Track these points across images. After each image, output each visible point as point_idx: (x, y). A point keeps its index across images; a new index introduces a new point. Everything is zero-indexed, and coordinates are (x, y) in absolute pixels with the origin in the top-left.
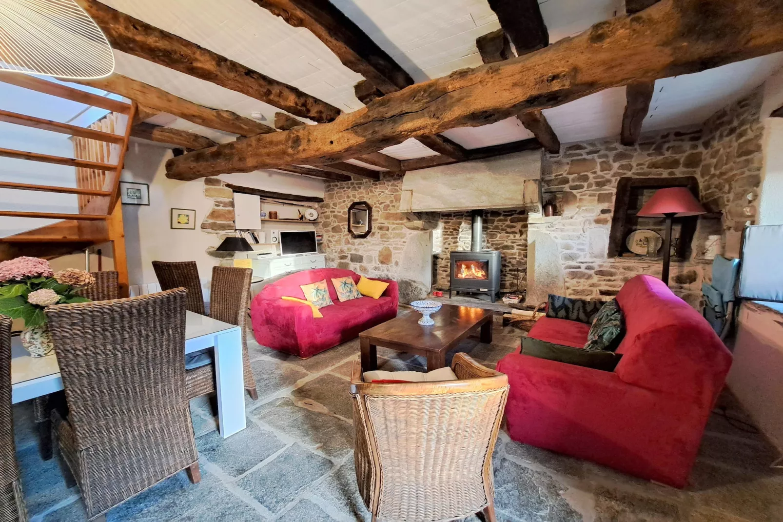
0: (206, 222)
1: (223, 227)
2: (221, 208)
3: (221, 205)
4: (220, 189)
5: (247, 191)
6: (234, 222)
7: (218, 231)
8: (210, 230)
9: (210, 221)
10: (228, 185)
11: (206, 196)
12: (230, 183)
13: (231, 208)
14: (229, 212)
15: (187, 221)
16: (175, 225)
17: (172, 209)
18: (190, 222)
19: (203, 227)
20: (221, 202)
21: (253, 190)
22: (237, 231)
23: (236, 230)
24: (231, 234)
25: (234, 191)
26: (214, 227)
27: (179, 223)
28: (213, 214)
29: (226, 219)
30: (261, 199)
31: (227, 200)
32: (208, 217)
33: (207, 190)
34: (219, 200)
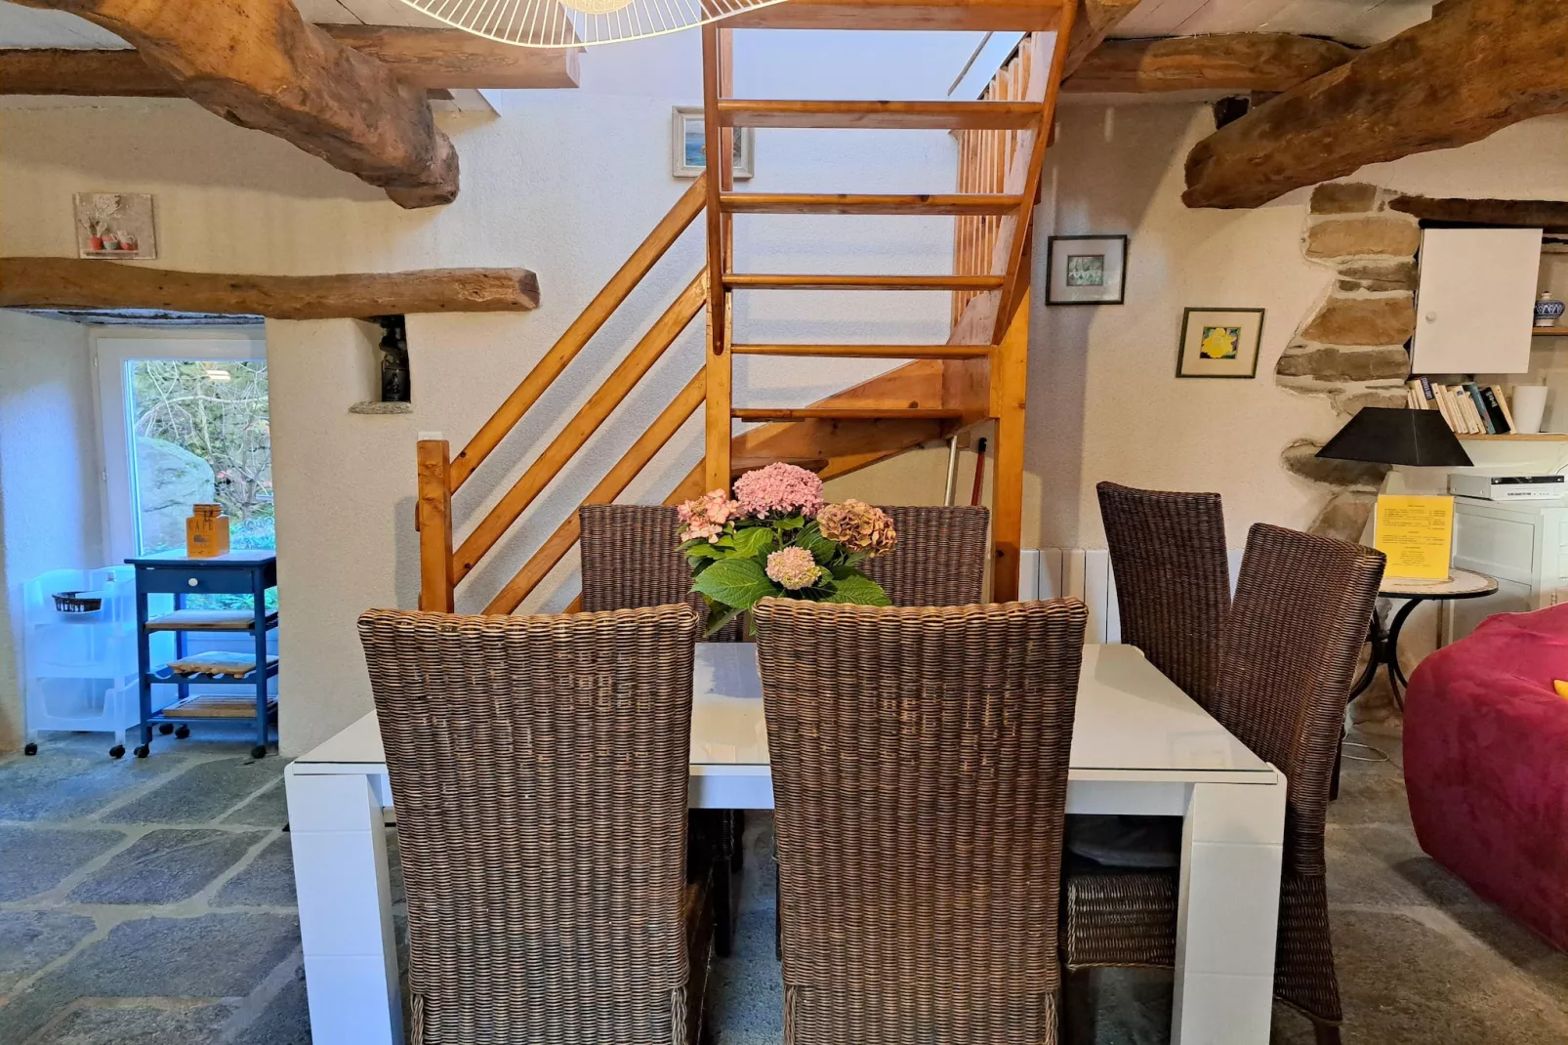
0: (1298, 352)
1: (1358, 369)
2: (1361, 294)
3: (1365, 283)
4: (1367, 222)
5: (1484, 216)
6: (1407, 346)
7: (1338, 384)
8: (1307, 380)
9: (1315, 346)
10: (1403, 203)
11: (1310, 252)
12: (1412, 192)
13: (1400, 294)
14: (1393, 306)
15: (1229, 350)
16: (1192, 363)
17: (1187, 311)
18: (1240, 354)
19: (1285, 367)
20: (1364, 272)
21: (1512, 205)
22: (1417, 383)
23: (1412, 377)
24: (1389, 393)
25: (1425, 224)
26: (1327, 367)
27: (1204, 355)
28: (1328, 321)
29: (1378, 336)
30: (1545, 241)
31: (1389, 261)
32: (1306, 333)
33: (1314, 233)
34: (1358, 265)
